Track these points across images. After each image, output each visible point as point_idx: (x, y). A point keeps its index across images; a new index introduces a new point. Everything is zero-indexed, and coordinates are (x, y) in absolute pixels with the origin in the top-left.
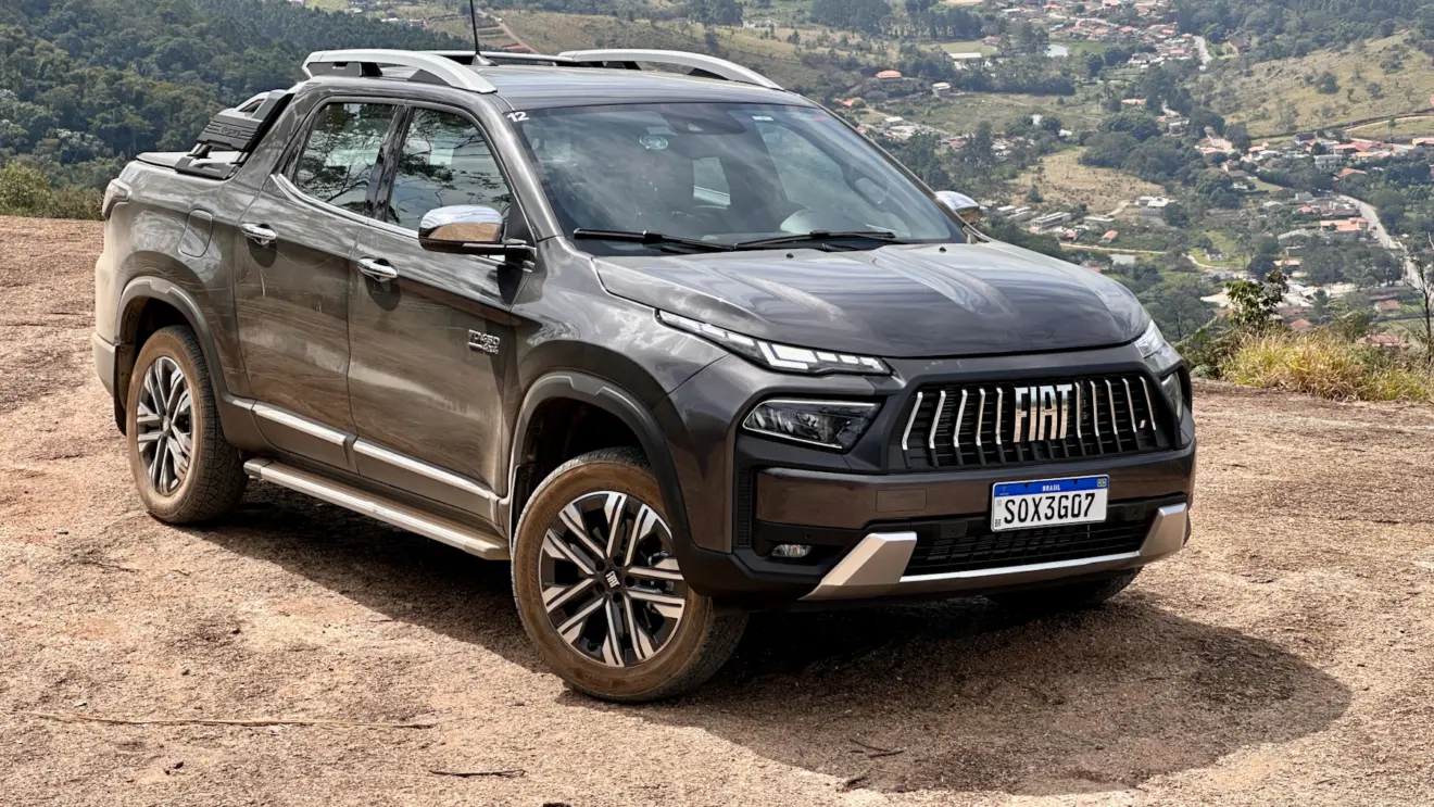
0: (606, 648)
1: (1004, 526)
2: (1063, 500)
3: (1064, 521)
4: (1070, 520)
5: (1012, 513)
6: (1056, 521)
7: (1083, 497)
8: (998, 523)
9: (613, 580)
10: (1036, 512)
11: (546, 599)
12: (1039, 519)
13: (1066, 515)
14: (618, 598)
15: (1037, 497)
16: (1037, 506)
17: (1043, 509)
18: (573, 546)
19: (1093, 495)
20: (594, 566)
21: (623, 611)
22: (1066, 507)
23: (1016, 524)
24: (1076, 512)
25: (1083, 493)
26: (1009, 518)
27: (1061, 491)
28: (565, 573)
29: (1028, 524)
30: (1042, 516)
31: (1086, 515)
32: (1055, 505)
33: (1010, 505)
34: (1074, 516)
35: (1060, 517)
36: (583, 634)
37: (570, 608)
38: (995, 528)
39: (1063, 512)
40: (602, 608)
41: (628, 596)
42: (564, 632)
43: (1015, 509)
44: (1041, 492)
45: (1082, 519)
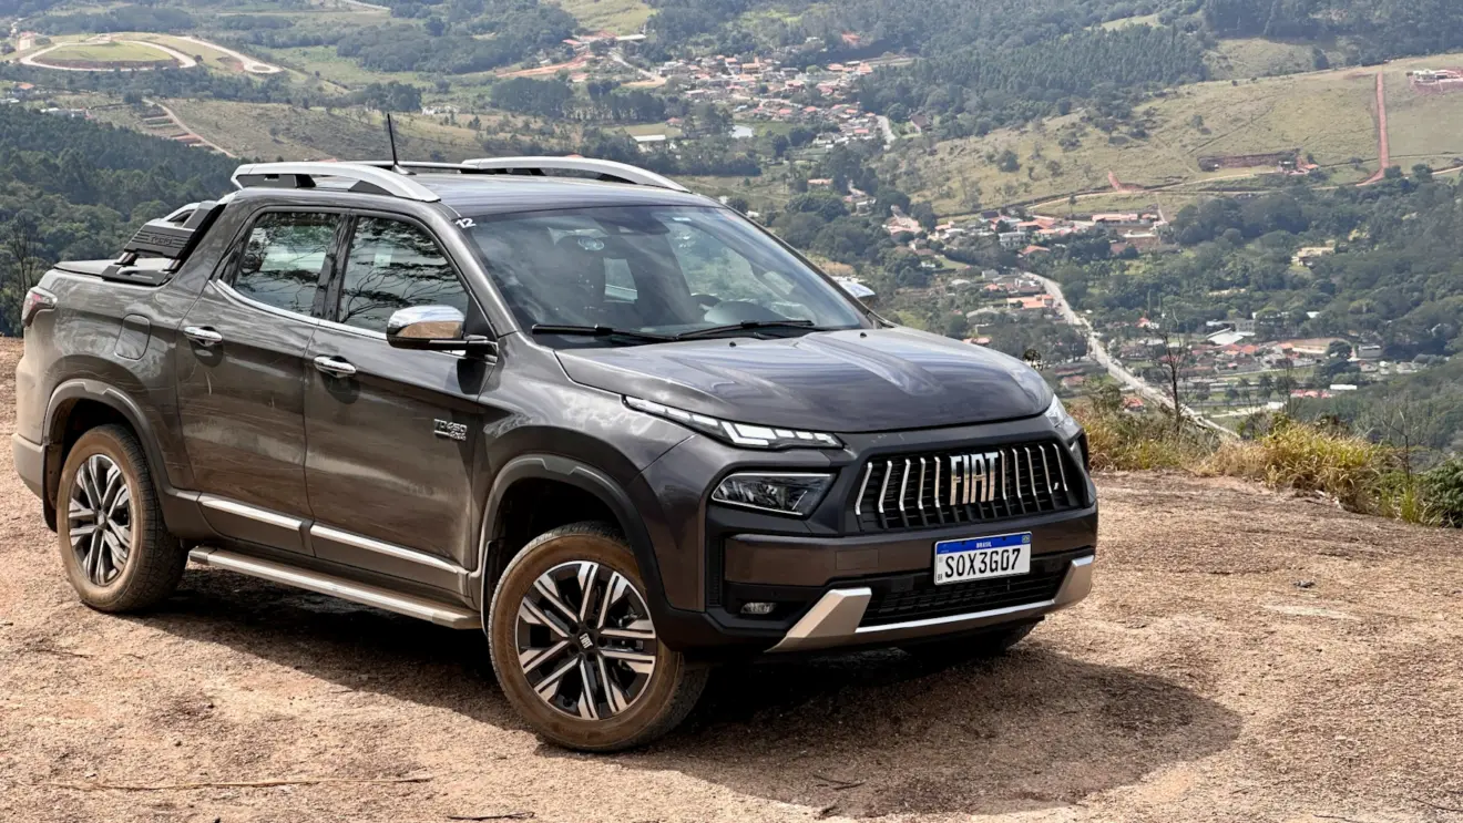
0: (582, 703)
1: (945, 580)
2: (994, 555)
3: (995, 574)
4: (1000, 573)
5: (952, 569)
6: (988, 574)
7: (1011, 551)
8: (940, 577)
9: (586, 641)
10: (972, 566)
11: (523, 662)
12: (974, 573)
13: (996, 569)
14: (591, 657)
15: (972, 553)
16: (972, 561)
17: (978, 564)
18: (548, 612)
19: (1018, 550)
20: (568, 629)
21: (596, 669)
22: (996, 562)
23: (955, 578)
24: (1005, 566)
25: (1011, 548)
26: (950, 573)
27: (993, 547)
28: (540, 637)
29: (965, 577)
30: (977, 571)
31: (1013, 568)
32: (987, 560)
33: (950, 561)
34: (1003, 569)
35: (992, 570)
36: (560, 691)
37: (546, 669)
38: (938, 582)
39: (994, 566)
40: (577, 668)
41: (601, 655)
42: (541, 691)
43: (954, 564)
44: (975, 548)
45: (1009, 572)
